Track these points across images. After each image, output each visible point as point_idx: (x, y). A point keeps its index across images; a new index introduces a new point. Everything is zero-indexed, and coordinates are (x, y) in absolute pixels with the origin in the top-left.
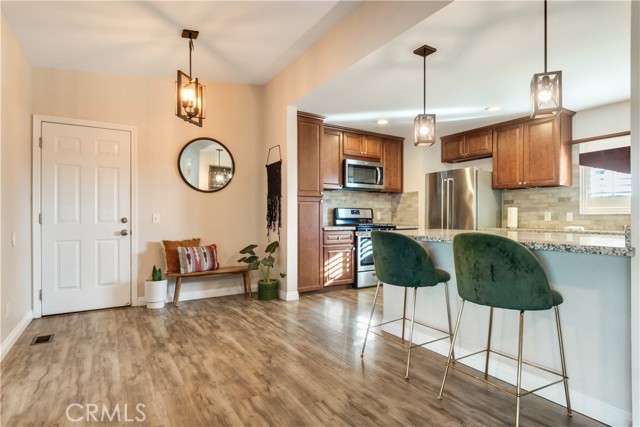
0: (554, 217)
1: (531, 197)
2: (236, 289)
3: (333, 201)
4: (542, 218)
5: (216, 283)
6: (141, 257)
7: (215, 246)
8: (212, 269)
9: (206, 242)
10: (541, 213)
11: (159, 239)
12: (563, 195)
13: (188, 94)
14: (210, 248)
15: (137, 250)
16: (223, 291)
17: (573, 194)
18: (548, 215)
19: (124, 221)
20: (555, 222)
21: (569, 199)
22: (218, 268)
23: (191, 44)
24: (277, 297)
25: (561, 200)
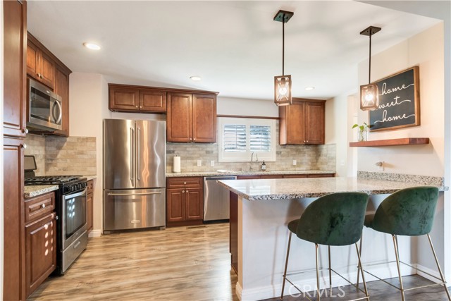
0: (203, 164)
1: (188, 149)
4: (196, 164)
10: (195, 161)
12: (208, 149)
17: (214, 149)
18: (199, 162)
20: (204, 167)
21: (212, 152)
25: (207, 152)
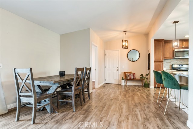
2: (140, 84)
3: (172, 62)
5: (135, 82)
6: (120, 75)
7: (135, 74)
8: (134, 78)
9: (133, 73)
11: (123, 71)
13: (124, 43)
14: (133, 74)
15: (119, 74)
16: (137, 84)
19: (117, 68)
22: (135, 78)
23: (125, 33)
24: (149, 87)
